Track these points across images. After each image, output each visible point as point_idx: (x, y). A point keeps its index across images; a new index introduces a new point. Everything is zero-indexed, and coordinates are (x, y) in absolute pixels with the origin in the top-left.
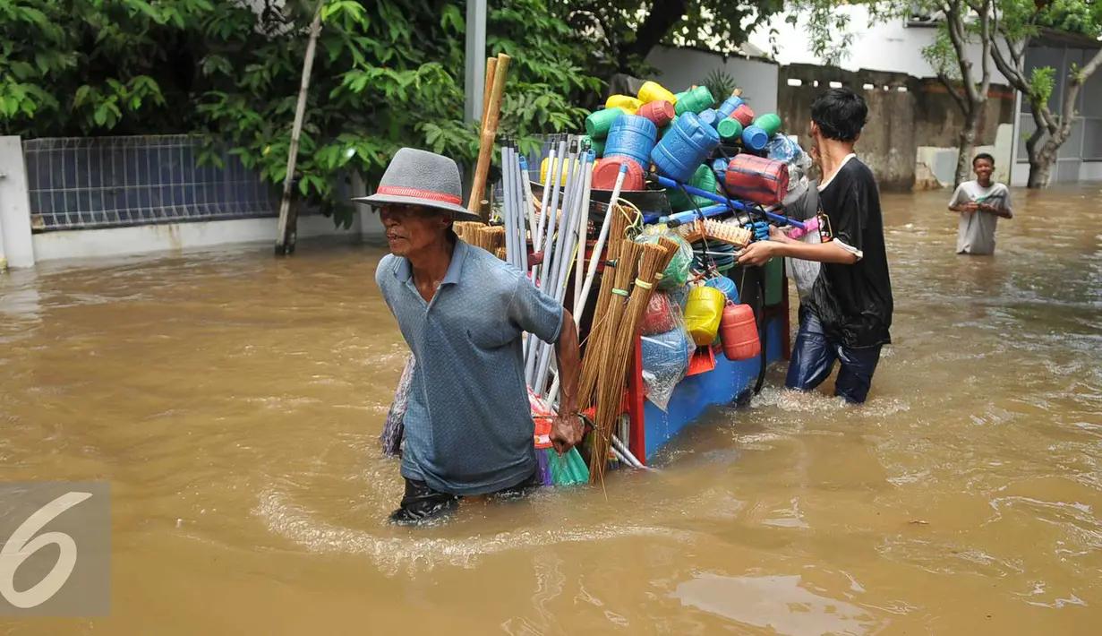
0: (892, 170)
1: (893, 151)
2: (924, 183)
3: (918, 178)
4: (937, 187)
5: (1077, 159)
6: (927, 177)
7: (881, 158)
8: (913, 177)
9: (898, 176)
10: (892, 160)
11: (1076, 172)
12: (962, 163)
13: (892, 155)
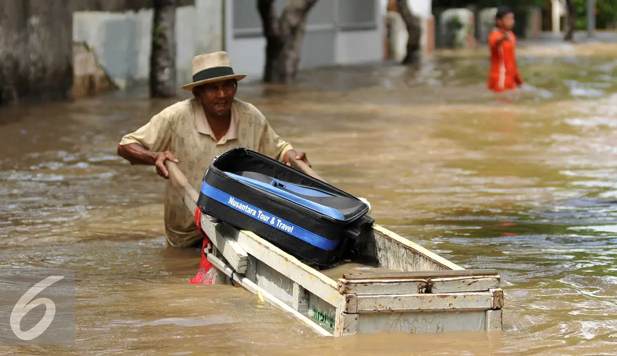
0: (33, 57)
1: (34, 21)
2: (87, 83)
3: (79, 71)
4: (109, 86)
5: (328, 26)
6: (91, 70)
7: (15, 37)
8: (70, 70)
9: (44, 70)
10: (34, 39)
11: (331, 49)
12: (160, 41)
13: (32, 29)
